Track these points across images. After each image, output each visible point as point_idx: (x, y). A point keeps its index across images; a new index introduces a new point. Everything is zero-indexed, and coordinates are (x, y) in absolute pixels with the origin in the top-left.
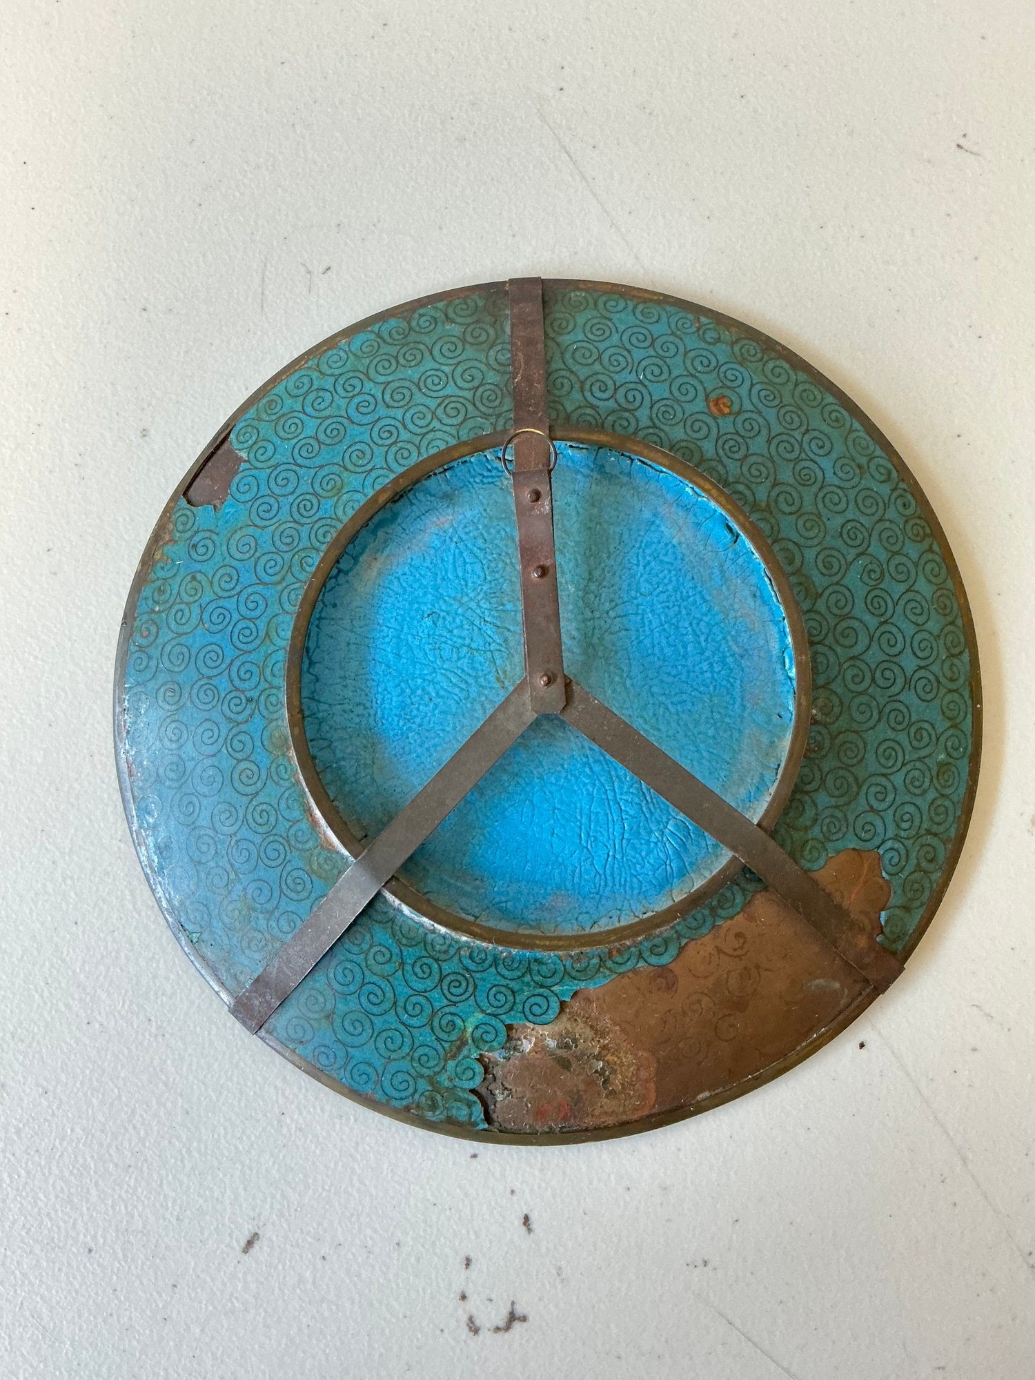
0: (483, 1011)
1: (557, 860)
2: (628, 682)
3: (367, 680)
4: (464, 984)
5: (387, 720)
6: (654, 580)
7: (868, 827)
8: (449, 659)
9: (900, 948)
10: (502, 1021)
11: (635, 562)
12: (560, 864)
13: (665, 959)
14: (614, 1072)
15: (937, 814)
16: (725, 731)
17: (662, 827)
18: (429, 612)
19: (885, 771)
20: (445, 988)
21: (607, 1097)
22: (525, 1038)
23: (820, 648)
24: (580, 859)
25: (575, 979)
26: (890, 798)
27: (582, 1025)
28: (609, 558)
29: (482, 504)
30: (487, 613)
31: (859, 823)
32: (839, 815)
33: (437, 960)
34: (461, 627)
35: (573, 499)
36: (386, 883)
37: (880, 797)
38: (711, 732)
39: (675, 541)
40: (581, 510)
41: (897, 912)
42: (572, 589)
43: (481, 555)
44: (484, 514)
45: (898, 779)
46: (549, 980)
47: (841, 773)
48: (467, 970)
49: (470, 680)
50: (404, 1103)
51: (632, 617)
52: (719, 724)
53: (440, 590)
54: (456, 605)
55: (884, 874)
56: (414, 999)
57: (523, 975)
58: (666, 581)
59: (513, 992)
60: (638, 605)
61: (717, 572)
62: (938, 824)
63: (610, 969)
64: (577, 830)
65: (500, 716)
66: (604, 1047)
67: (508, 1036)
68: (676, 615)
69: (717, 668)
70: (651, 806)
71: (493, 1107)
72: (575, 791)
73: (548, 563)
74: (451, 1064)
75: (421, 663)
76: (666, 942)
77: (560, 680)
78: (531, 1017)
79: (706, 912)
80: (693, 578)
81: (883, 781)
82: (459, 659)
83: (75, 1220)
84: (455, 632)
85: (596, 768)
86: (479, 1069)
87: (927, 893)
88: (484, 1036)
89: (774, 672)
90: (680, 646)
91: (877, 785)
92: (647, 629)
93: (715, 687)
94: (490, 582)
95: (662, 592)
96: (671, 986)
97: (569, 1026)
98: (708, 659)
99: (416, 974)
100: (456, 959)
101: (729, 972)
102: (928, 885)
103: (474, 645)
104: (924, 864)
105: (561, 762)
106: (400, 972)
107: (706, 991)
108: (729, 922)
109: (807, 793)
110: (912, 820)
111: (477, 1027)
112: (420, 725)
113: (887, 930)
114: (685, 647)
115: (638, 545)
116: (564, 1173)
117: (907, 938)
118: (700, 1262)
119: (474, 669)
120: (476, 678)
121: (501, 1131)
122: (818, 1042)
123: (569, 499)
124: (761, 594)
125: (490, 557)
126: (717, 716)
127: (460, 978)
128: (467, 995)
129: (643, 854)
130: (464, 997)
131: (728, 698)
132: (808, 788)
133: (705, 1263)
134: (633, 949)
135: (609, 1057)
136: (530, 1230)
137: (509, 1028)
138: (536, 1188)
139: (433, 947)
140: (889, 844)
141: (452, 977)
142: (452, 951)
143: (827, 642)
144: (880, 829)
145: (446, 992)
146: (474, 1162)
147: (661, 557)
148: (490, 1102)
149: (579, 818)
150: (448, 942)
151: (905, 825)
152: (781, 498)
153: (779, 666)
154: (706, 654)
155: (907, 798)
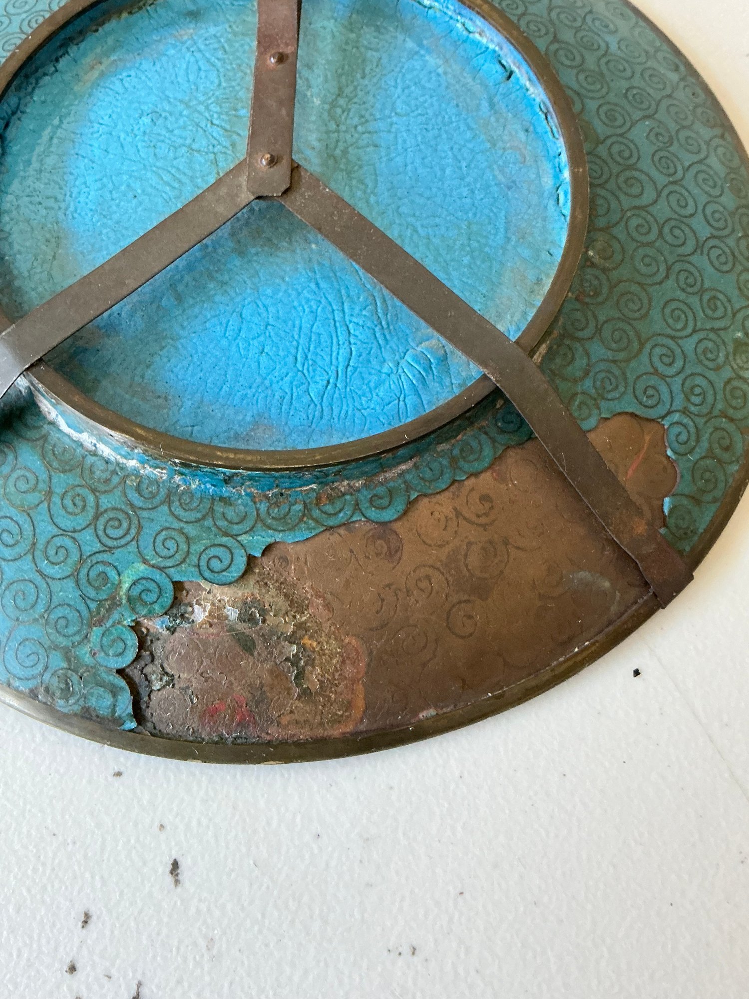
0: (145, 561)
1: (263, 383)
2: (372, 199)
3: (65, 173)
4: (125, 525)
5: (79, 214)
6: (413, 103)
7: (650, 392)
8: (165, 158)
9: (688, 549)
10: (168, 576)
11: (393, 84)
12: (267, 388)
13: (388, 515)
14: (311, 662)
15: (734, 397)
16: (483, 261)
17: (397, 357)
18: (149, 111)
19: (673, 333)
20: (101, 527)
21: (299, 697)
22: (198, 603)
23: (600, 191)
24: (291, 383)
25: (269, 527)
26: (679, 363)
27: (273, 592)
28: (363, 77)
29: (228, 21)
30: (215, 116)
31: (641, 386)
32: (617, 372)
33: (94, 491)
34: (184, 128)
35: (331, 24)
36: (32, 366)
37: (666, 360)
38: (466, 260)
39: (440, 71)
40: (337, 34)
41: (685, 502)
42: (317, 102)
43: (219, 64)
44: (229, 30)
45: (689, 345)
46: (236, 527)
47: (620, 325)
48: (132, 506)
49: (184, 179)
50: (31, 684)
51: (384, 135)
52: (476, 253)
53: (167, 93)
54: (181, 107)
55: (669, 453)
56: (58, 541)
57: (204, 517)
58: (426, 105)
59: (188, 539)
60: (391, 124)
61: (485, 104)
62: (735, 408)
63: (316, 521)
64: (293, 351)
65: (209, 196)
66: (300, 626)
67: (175, 598)
68: (436, 138)
69: (479, 195)
70: (386, 332)
71: (146, 699)
72: (295, 308)
73: (289, 50)
74: (97, 631)
75: (130, 160)
76: (391, 493)
77: (285, 163)
78: (207, 574)
79: (445, 462)
80: (457, 106)
81: (670, 342)
82: (175, 158)
84: (176, 132)
85: (323, 285)
86: (132, 640)
87: (721, 485)
88: (144, 596)
89: (546, 207)
90: (437, 169)
91: (663, 345)
92: (400, 148)
93: (475, 214)
94: (225, 88)
95: (420, 115)
96: (393, 553)
97: (256, 592)
98: (469, 184)
99: (64, 507)
100: (118, 492)
101: (470, 544)
102: (723, 478)
103: (195, 146)
104: (718, 451)
105: (283, 274)
106: (46, 505)
107: (438, 564)
108: (473, 480)
109: (579, 340)
110: (703, 394)
111: (134, 584)
112: (118, 222)
113: (671, 522)
114: (443, 170)
115: (398, 69)
116: (235, 808)
117: (696, 538)
118: (406, 950)
119: (190, 168)
120: (192, 179)
121: (153, 735)
122: (579, 658)
123: (326, 23)
124: (535, 128)
125: (229, 67)
126: (475, 244)
127: (121, 516)
128: (128, 538)
129: (372, 385)
130: (123, 541)
131: (489, 228)
132: (580, 334)
133: (414, 951)
134: (348, 497)
135: (306, 641)
136: (177, 882)
137: (178, 586)
138: (194, 823)
139: (92, 472)
140: (676, 417)
141: (111, 514)
142: (115, 480)
143: (608, 186)
144: (666, 397)
145: (101, 533)
146: (117, 781)
147: (423, 82)
148: (144, 692)
149: (296, 337)
150: (111, 468)
151: (697, 400)
152: (561, 52)
153: (552, 202)
154: (467, 180)
155: (699, 369)
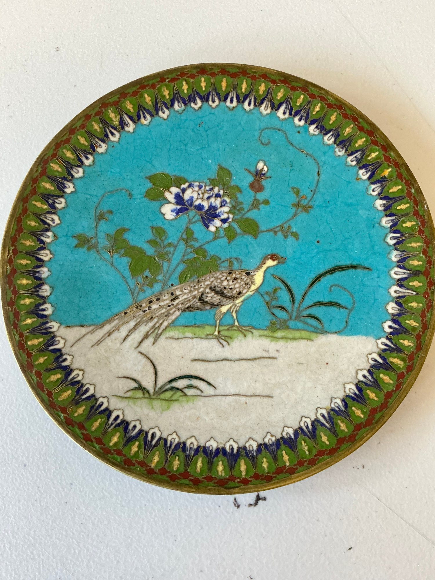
83: (17, 449)
